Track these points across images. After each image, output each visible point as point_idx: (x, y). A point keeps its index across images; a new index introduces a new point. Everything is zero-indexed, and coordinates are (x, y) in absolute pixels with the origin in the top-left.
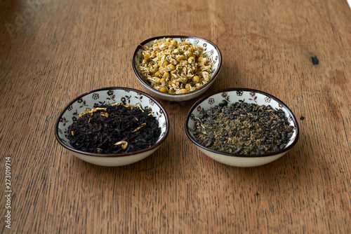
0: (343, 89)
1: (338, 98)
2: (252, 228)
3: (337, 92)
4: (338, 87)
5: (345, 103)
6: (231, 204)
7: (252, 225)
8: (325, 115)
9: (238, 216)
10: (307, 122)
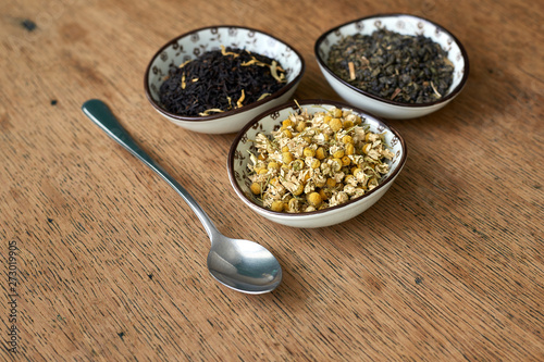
0: (87, 43)
1: (87, 58)
2: (68, 263)
3: (82, 51)
4: (80, 44)
5: (99, 59)
6: (22, 250)
7: (66, 260)
8: (82, 85)
9: (41, 259)
10: (63, 104)
